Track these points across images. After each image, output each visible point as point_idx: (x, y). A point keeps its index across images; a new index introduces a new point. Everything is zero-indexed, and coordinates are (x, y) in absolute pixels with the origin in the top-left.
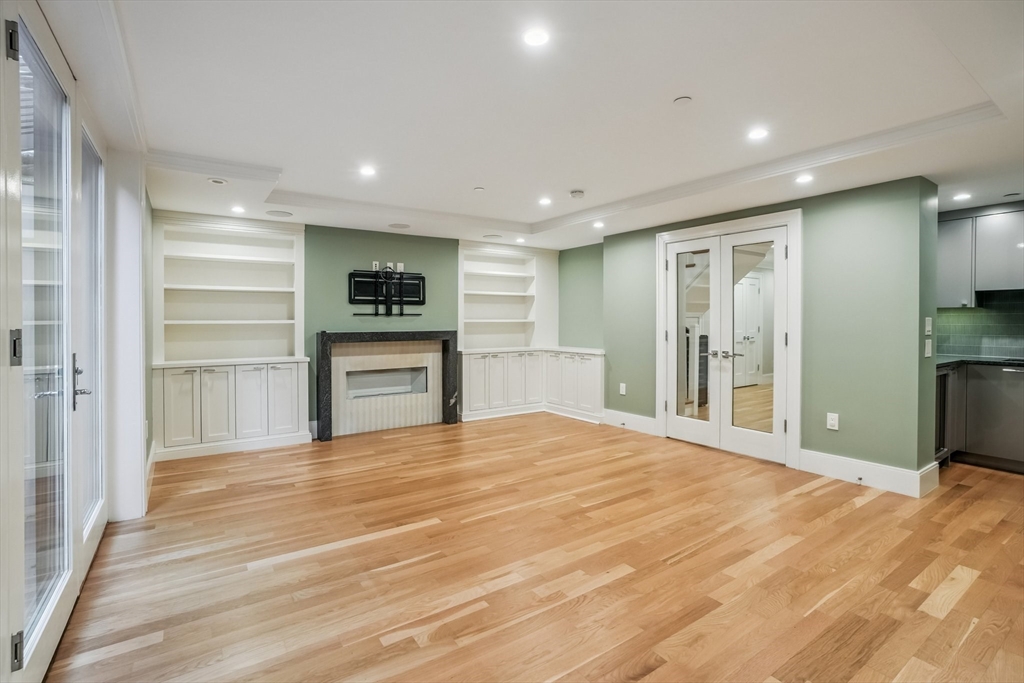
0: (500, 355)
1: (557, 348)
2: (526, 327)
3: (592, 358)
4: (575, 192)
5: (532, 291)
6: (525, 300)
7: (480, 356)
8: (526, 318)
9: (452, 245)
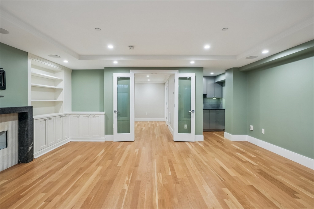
0: (53, 118)
1: (71, 112)
2: (55, 104)
3: (100, 116)
4: (131, 47)
5: (61, 86)
6: (55, 91)
7: (43, 120)
8: (55, 99)
9: (25, 54)
